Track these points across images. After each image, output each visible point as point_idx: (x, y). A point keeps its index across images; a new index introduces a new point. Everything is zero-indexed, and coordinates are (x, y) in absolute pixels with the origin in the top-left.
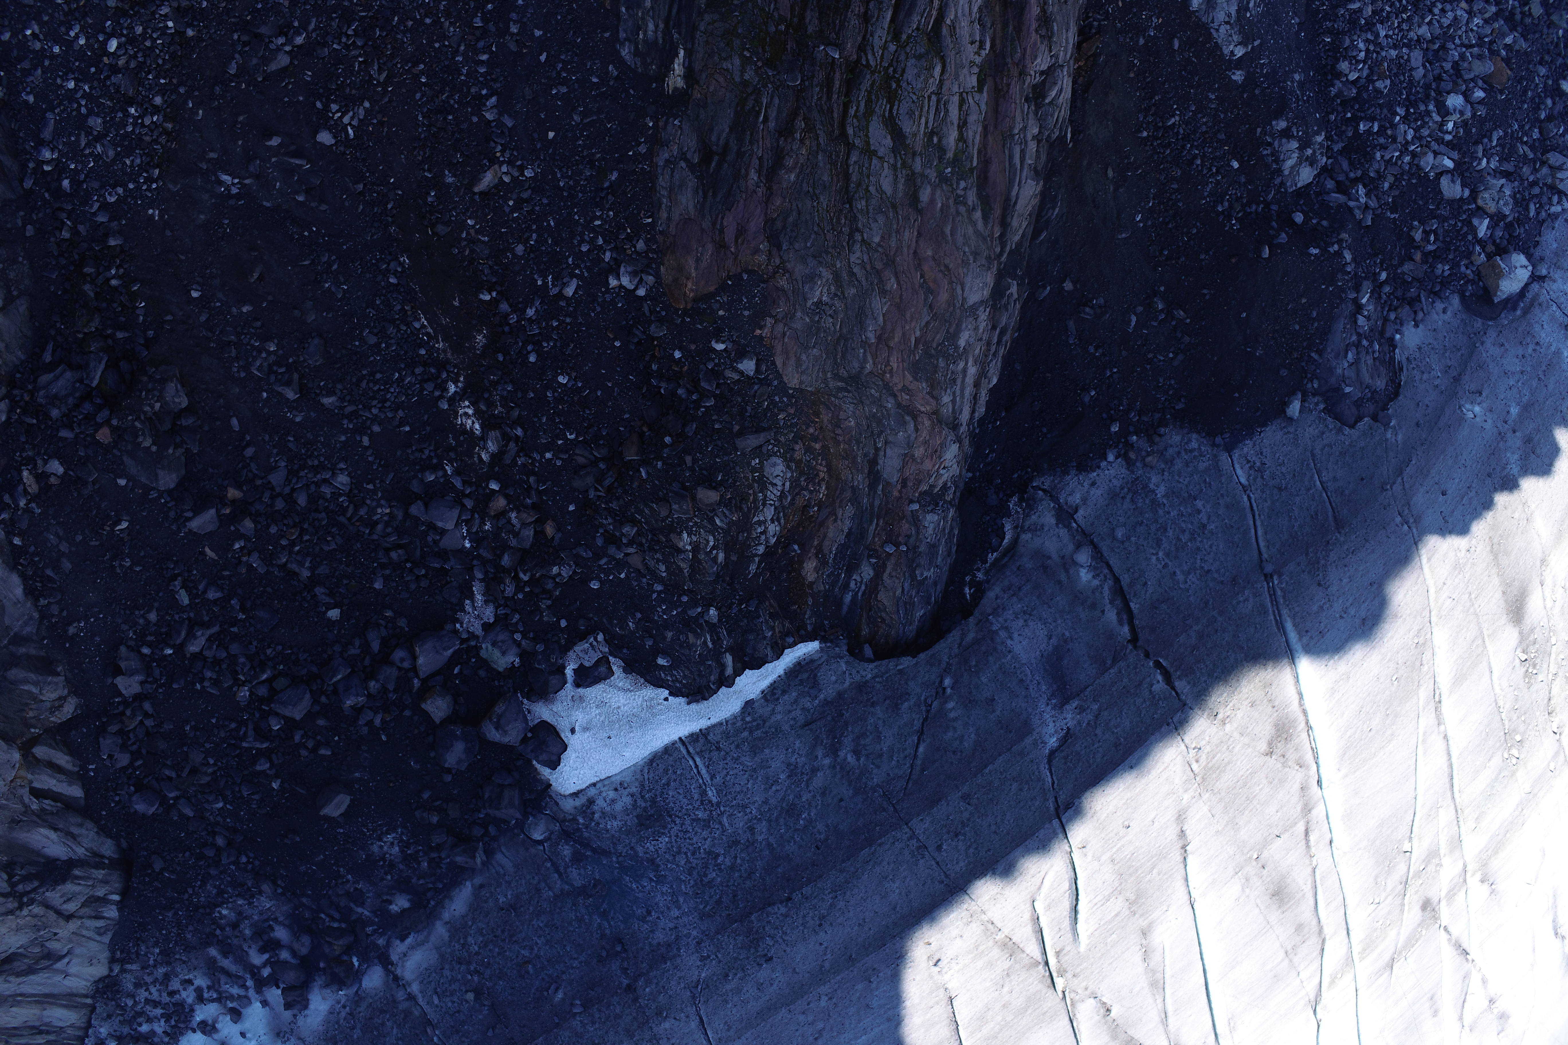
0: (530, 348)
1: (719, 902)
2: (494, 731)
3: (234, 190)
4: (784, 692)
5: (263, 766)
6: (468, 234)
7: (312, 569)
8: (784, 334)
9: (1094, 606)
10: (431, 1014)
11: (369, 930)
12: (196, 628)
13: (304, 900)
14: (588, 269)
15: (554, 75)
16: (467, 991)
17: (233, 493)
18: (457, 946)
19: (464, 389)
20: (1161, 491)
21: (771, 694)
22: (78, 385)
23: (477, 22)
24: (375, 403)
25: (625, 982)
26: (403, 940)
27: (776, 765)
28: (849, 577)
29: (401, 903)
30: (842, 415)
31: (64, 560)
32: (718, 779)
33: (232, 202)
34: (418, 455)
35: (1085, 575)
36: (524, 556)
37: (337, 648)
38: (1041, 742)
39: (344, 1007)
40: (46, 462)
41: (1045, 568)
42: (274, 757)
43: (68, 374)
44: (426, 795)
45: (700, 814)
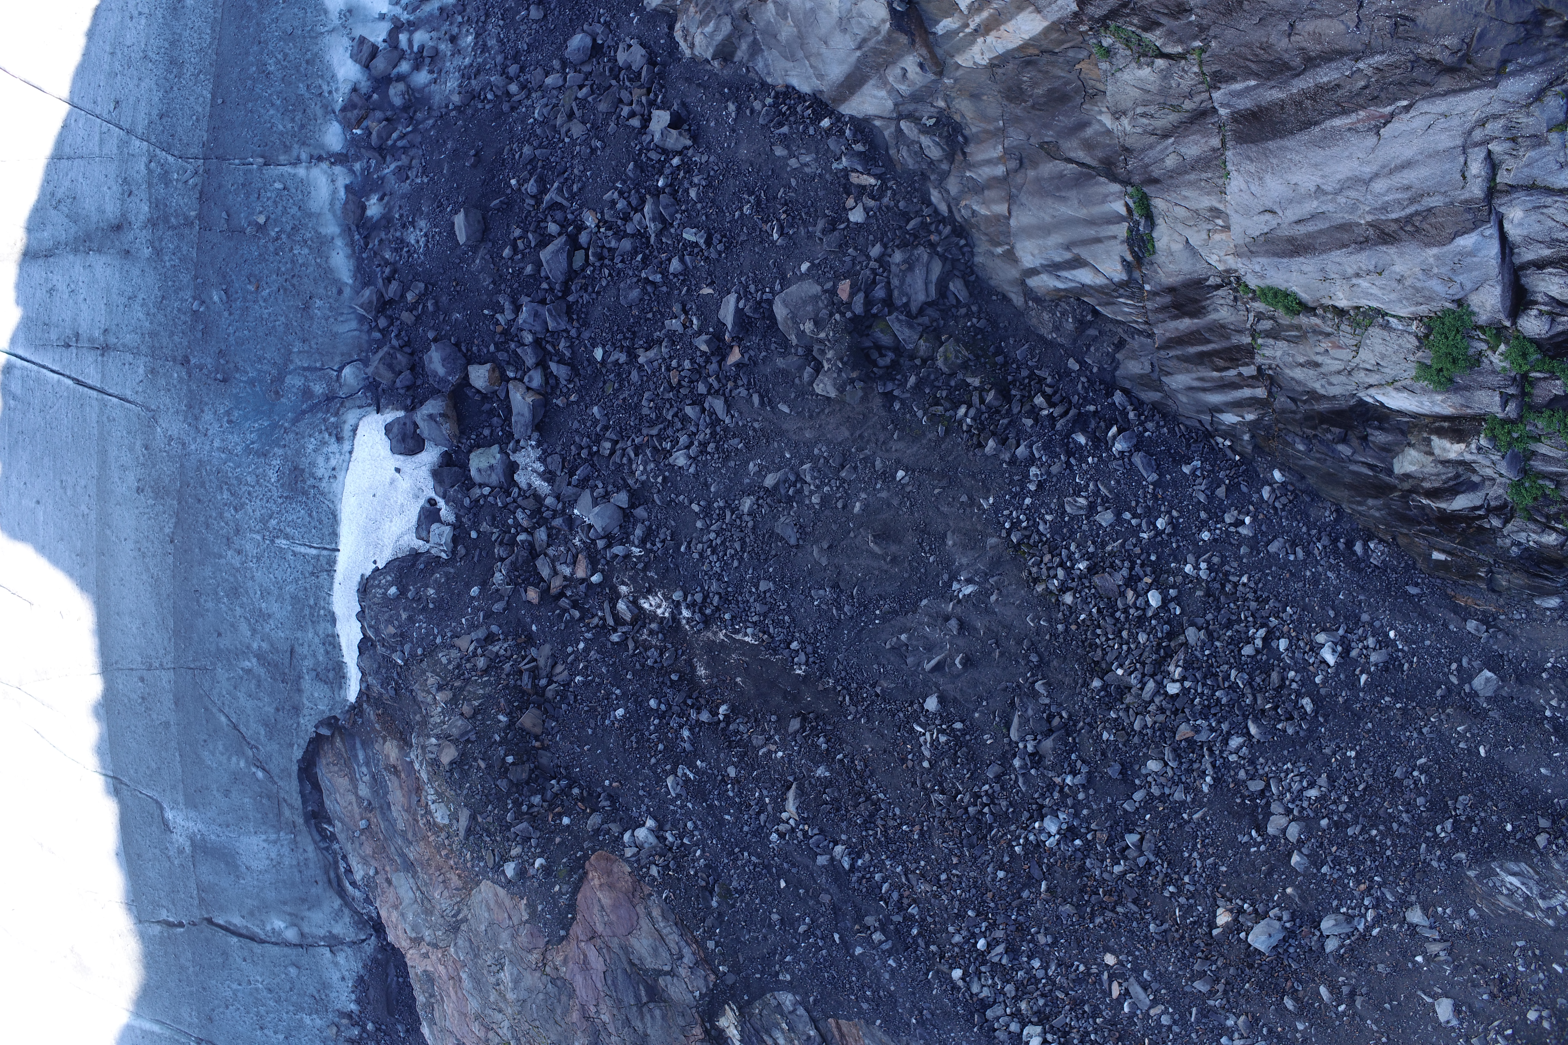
0: (663, 707)
1: (203, 485)
2: (431, 411)
3: (955, 586)
4: (327, 653)
5: (531, 187)
6: (775, 743)
7: (641, 368)
8: (510, 918)
9: (252, 914)
10: (273, 171)
11: (373, 162)
12: (660, 226)
13: (431, 122)
14: (674, 812)
15: (818, 933)
16: (268, 218)
17: (735, 356)
18: (308, 235)
19: (679, 622)
20: (307, 1020)
21: (332, 642)
22: (905, 300)
23: (913, 910)
24: (719, 541)
25: (193, 361)
26: (347, 187)
27: (275, 607)
28: (370, 772)
29: (374, 208)
30: (446, 894)
31: (785, 153)
32: (289, 556)
33: (946, 577)
34: (662, 536)
35: (279, 924)
36: (533, 553)
37: (573, 333)
38: (175, 805)
39: (330, 92)
40: (866, 210)
41: (304, 900)
42: (532, 202)
43: (921, 297)
44: (430, 305)
45: (273, 522)
